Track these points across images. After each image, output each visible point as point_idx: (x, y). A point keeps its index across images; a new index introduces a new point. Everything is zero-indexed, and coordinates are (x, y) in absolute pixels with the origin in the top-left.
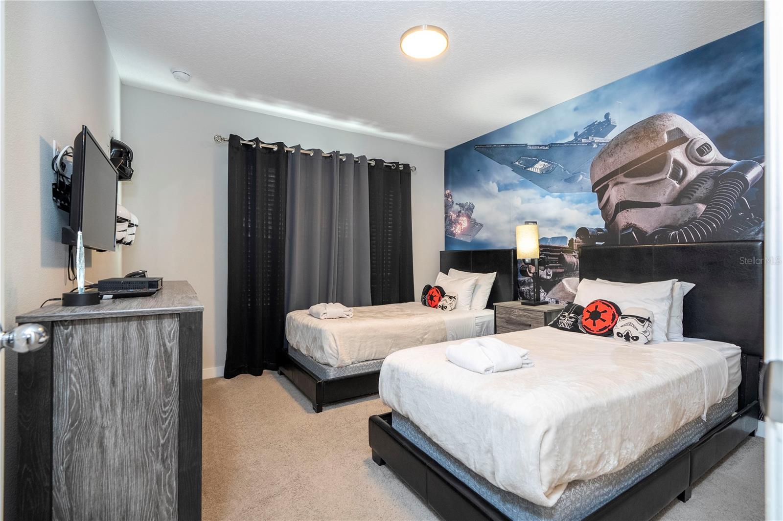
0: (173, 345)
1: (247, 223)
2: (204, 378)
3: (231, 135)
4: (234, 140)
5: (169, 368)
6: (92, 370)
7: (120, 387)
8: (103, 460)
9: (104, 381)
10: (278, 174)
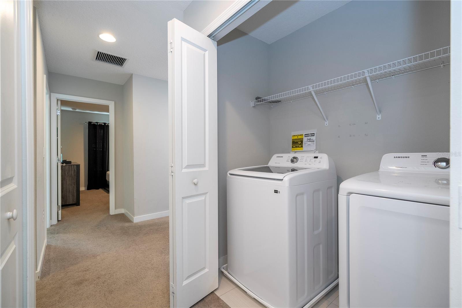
0: (76, 169)
1: (94, 146)
2: (80, 190)
3: (89, 122)
4: (90, 123)
5: (75, 173)
6: (65, 172)
7: (68, 174)
8: (66, 184)
9: (66, 173)
10: (104, 131)
